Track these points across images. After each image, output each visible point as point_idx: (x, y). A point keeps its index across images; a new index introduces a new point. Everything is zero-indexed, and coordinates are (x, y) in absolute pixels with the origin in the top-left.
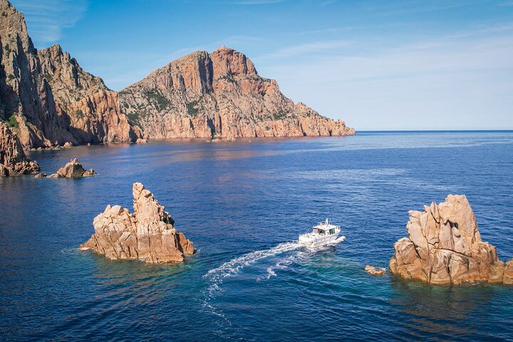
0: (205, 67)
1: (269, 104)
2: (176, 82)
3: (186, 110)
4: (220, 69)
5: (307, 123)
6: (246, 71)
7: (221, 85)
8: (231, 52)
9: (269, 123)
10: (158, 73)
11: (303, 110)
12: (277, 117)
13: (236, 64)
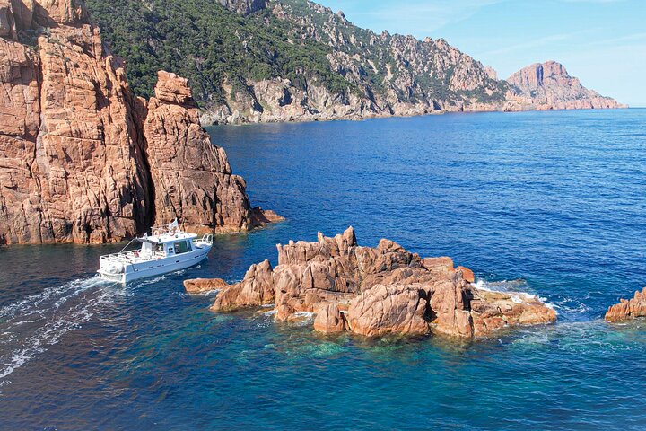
0: (540, 72)
1: (573, 91)
2: (525, 80)
3: (529, 94)
4: (547, 73)
5: (594, 101)
6: (561, 73)
7: (547, 81)
8: (554, 63)
9: (573, 101)
10: (516, 75)
11: (593, 94)
12: (577, 98)
13: (556, 69)
